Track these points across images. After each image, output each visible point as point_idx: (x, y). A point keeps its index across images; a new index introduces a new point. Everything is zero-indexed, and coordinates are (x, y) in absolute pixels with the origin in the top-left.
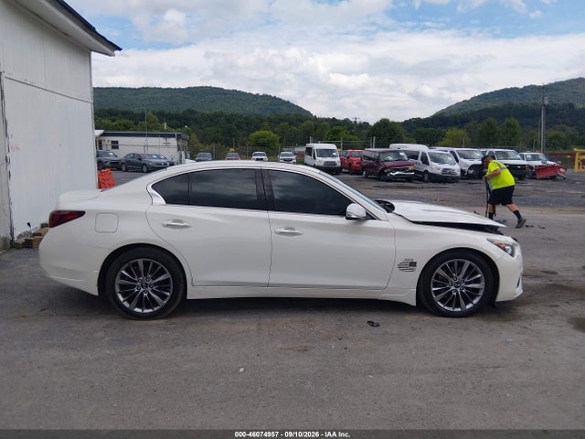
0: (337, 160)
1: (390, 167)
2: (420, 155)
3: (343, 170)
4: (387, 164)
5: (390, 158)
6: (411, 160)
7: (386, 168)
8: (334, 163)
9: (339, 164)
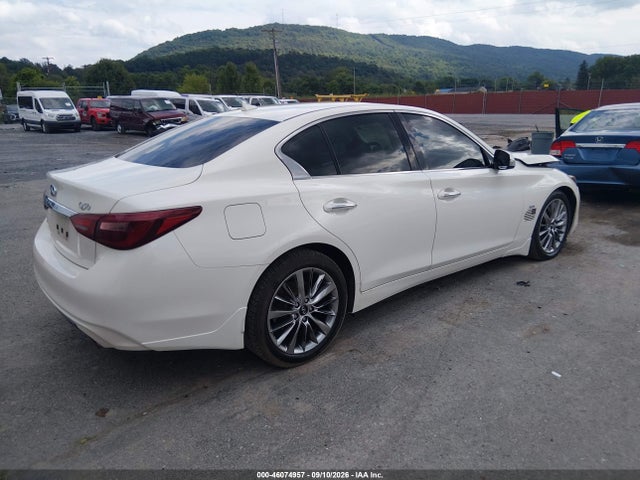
0: (74, 112)
1: (159, 119)
2: (187, 104)
3: (83, 126)
4: (154, 115)
5: (156, 108)
6: (180, 111)
7: (154, 120)
8: (71, 117)
9: (78, 118)
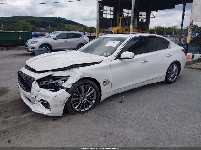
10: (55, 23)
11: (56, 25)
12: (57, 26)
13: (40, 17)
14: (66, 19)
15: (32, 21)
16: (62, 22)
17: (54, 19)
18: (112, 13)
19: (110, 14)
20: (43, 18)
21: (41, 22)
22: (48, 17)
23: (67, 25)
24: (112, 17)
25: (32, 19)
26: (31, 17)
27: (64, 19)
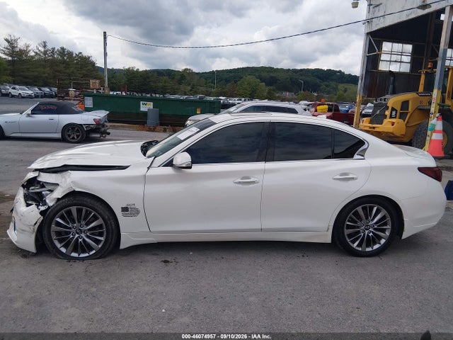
10: (318, 81)
11: (319, 86)
12: (321, 87)
13: (289, 70)
14: (344, 73)
15: (272, 77)
16: (332, 80)
17: (318, 73)
18: (407, 59)
19: (401, 62)
20: (295, 71)
21: (288, 80)
22: (304, 69)
23: (343, 85)
24: (406, 68)
25: (272, 75)
26: (270, 70)
27: (340, 72)
